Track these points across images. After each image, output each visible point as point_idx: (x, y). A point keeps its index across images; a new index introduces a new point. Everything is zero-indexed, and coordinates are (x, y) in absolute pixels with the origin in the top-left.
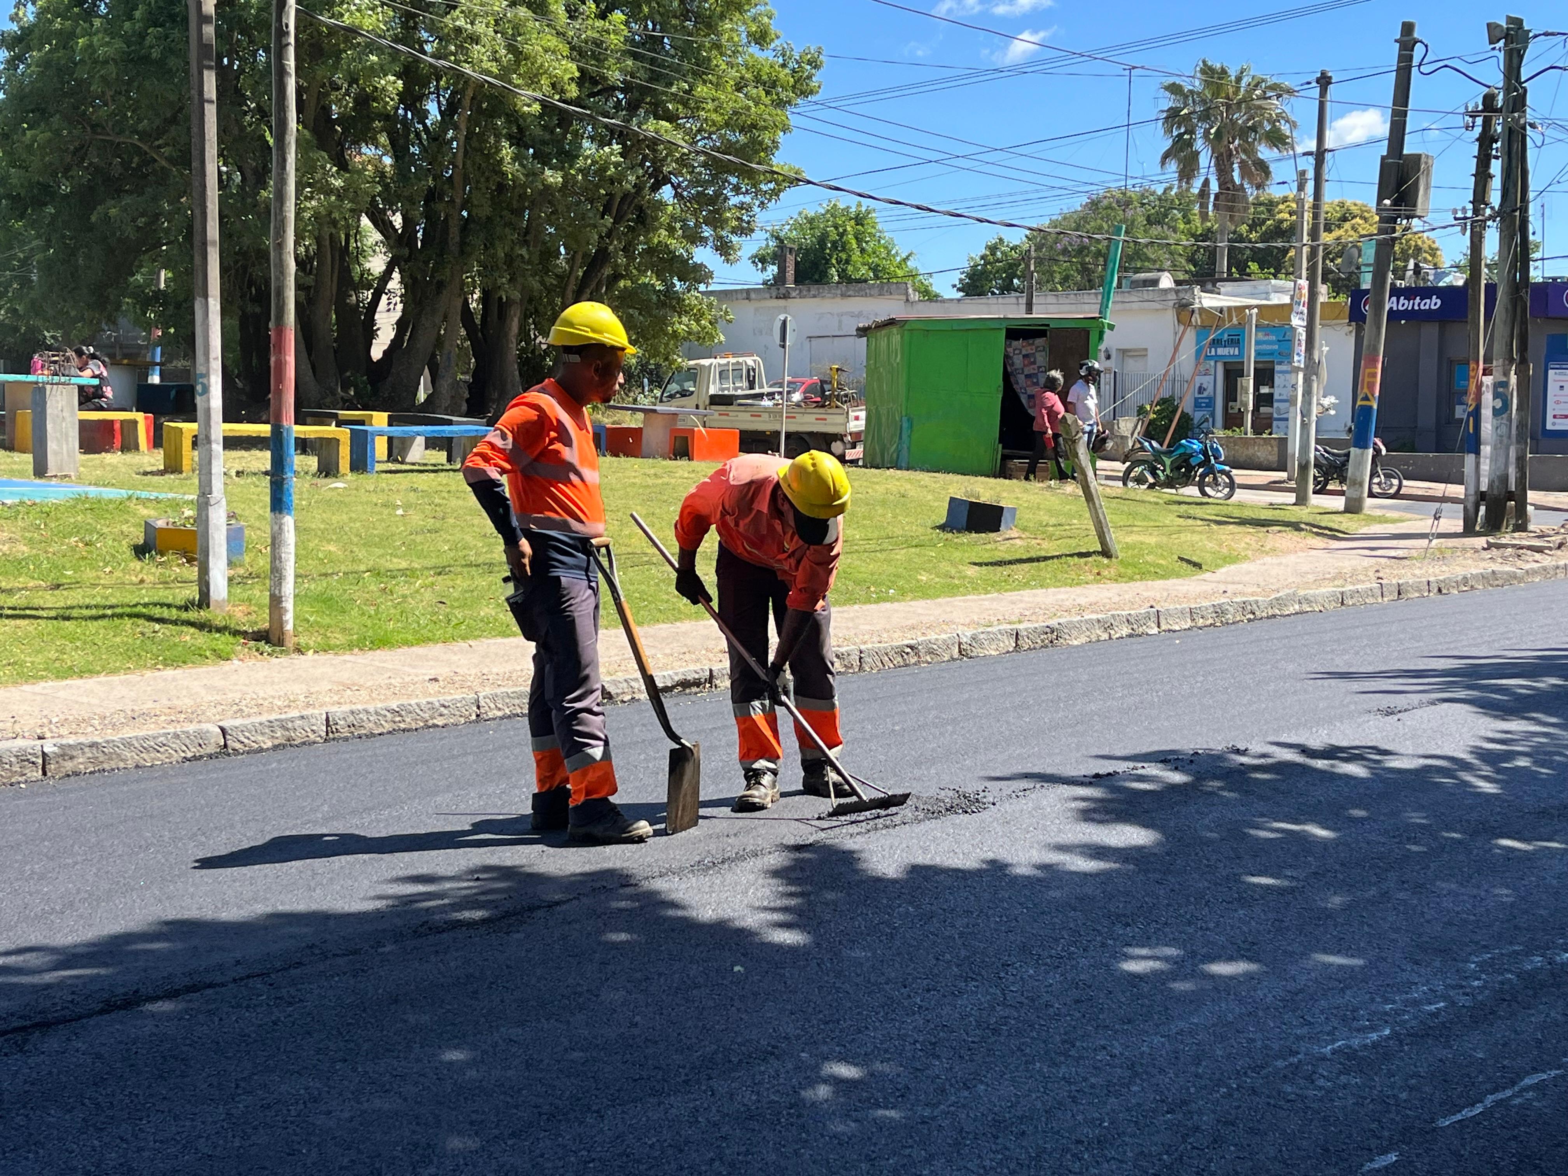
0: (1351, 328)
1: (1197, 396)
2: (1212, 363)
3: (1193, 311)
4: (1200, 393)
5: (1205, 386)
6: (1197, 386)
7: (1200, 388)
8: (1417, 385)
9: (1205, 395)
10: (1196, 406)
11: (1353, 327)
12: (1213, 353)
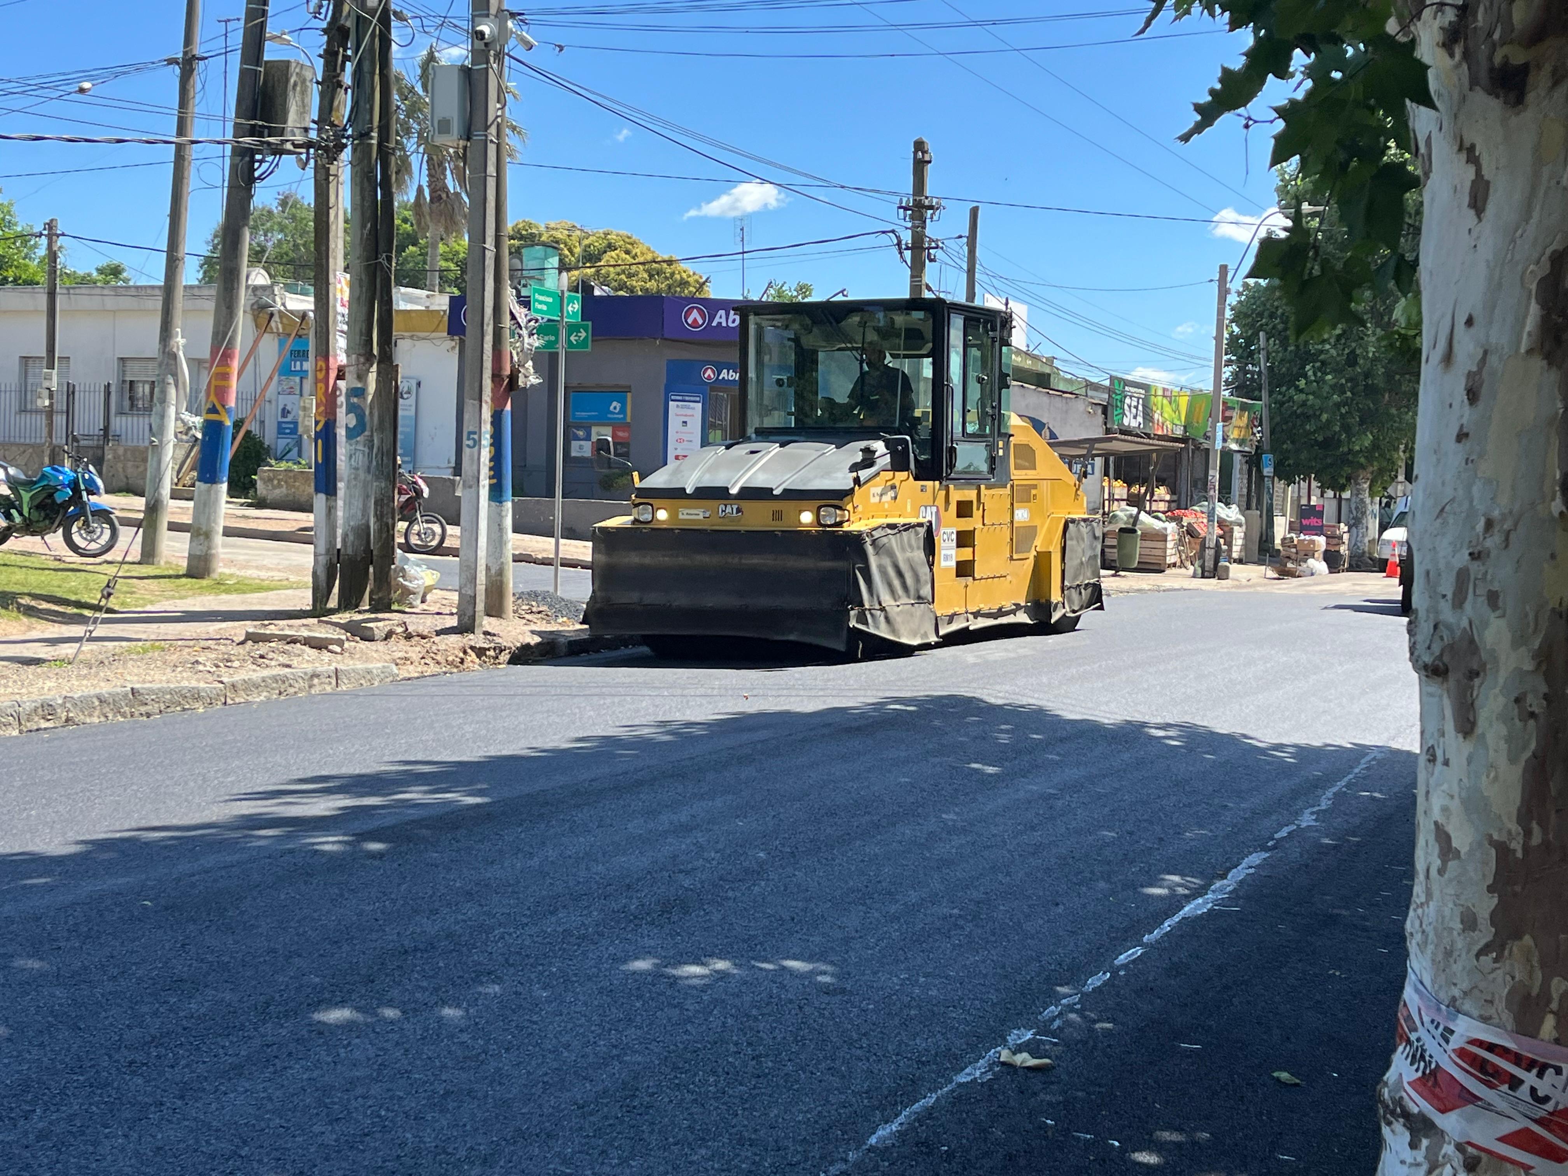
0: (453, 343)
1: (280, 419)
2: (297, 379)
3: (272, 315)
4: (283, 416)
5: (288, 408)
6: (281, 407)
7: (284, 409)
8: (526, 411)
9: (289, 418)
10: (279, 433)
11: (454, 343)
12: (298, 368)
